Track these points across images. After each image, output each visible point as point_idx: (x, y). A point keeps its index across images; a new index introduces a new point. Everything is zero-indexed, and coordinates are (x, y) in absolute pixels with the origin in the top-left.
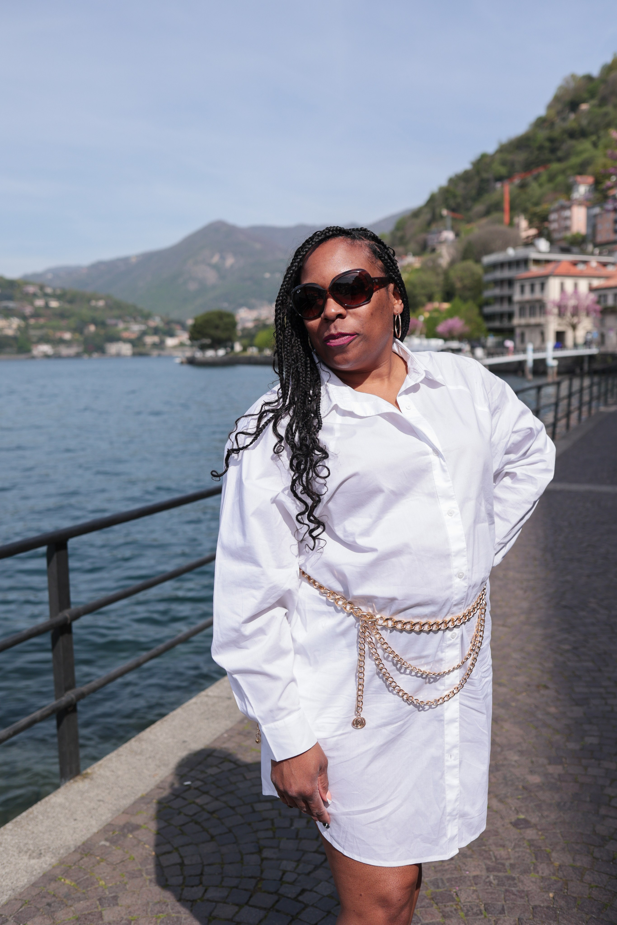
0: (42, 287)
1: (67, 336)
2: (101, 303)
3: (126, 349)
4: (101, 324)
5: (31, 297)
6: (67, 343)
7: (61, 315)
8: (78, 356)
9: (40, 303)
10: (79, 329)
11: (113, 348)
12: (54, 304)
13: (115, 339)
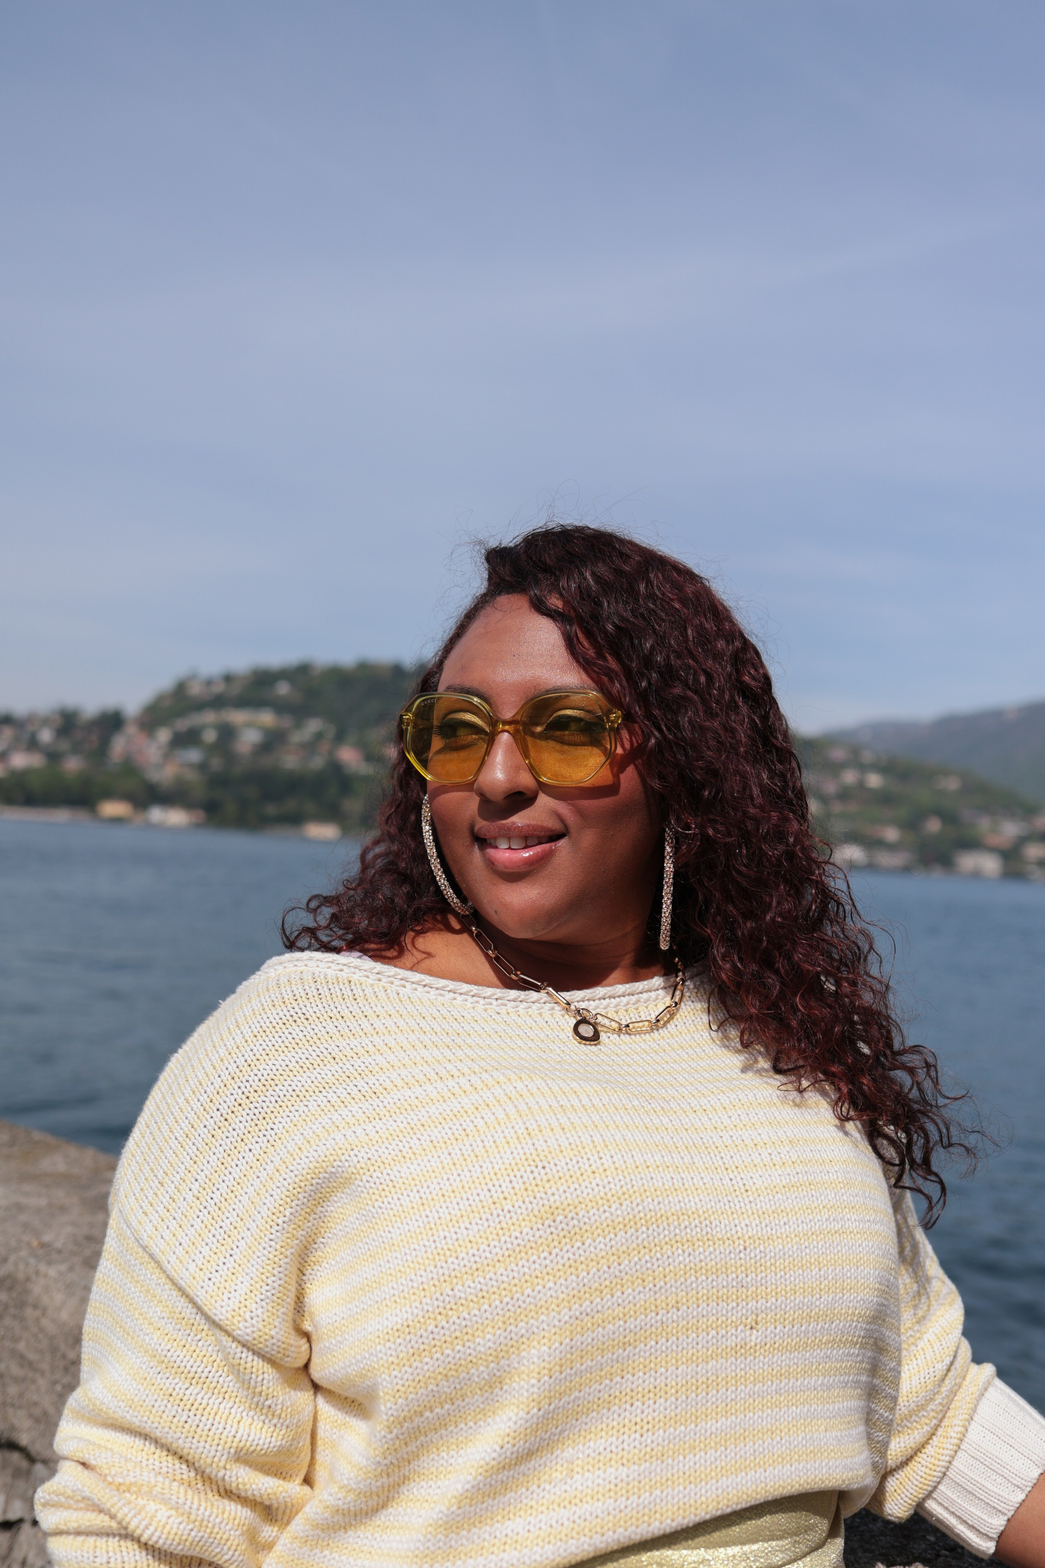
0: (855, 751)
1: (891, 834)
2: (952, 784)
3: (990, 864)
4: (949, 818)
5: (835, 768)
6: (891, 847)
7: (884, 798)
8: (906, 870)
9: (850, 777)
10: (912, 824)
11: (968, 861)
12: (874, 780)
13: (972, 844)
